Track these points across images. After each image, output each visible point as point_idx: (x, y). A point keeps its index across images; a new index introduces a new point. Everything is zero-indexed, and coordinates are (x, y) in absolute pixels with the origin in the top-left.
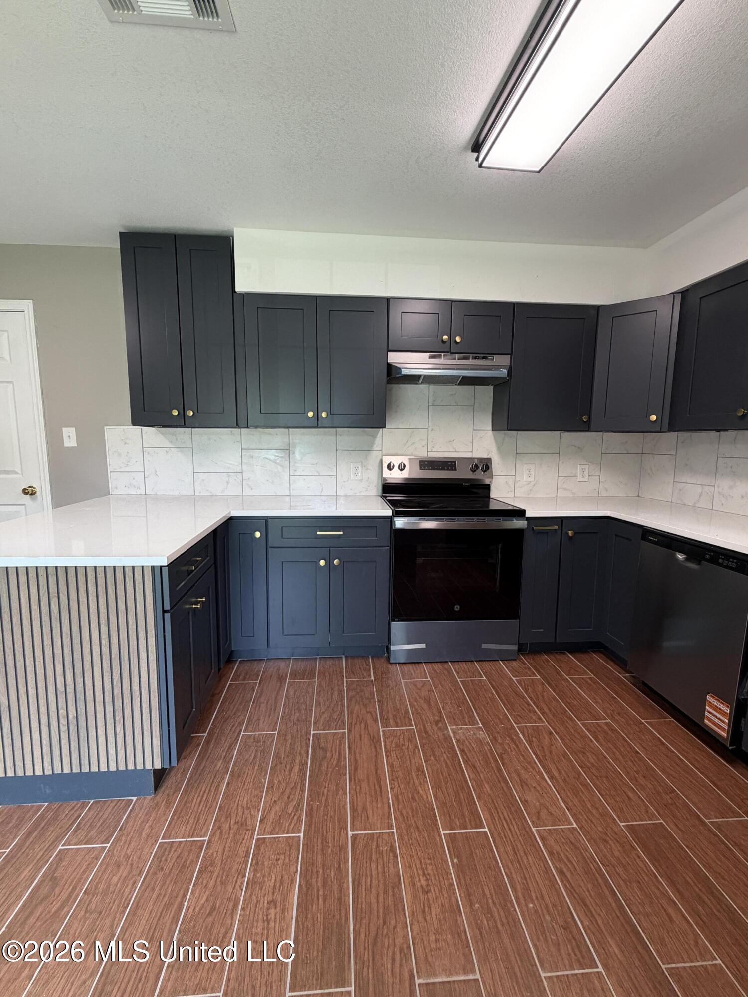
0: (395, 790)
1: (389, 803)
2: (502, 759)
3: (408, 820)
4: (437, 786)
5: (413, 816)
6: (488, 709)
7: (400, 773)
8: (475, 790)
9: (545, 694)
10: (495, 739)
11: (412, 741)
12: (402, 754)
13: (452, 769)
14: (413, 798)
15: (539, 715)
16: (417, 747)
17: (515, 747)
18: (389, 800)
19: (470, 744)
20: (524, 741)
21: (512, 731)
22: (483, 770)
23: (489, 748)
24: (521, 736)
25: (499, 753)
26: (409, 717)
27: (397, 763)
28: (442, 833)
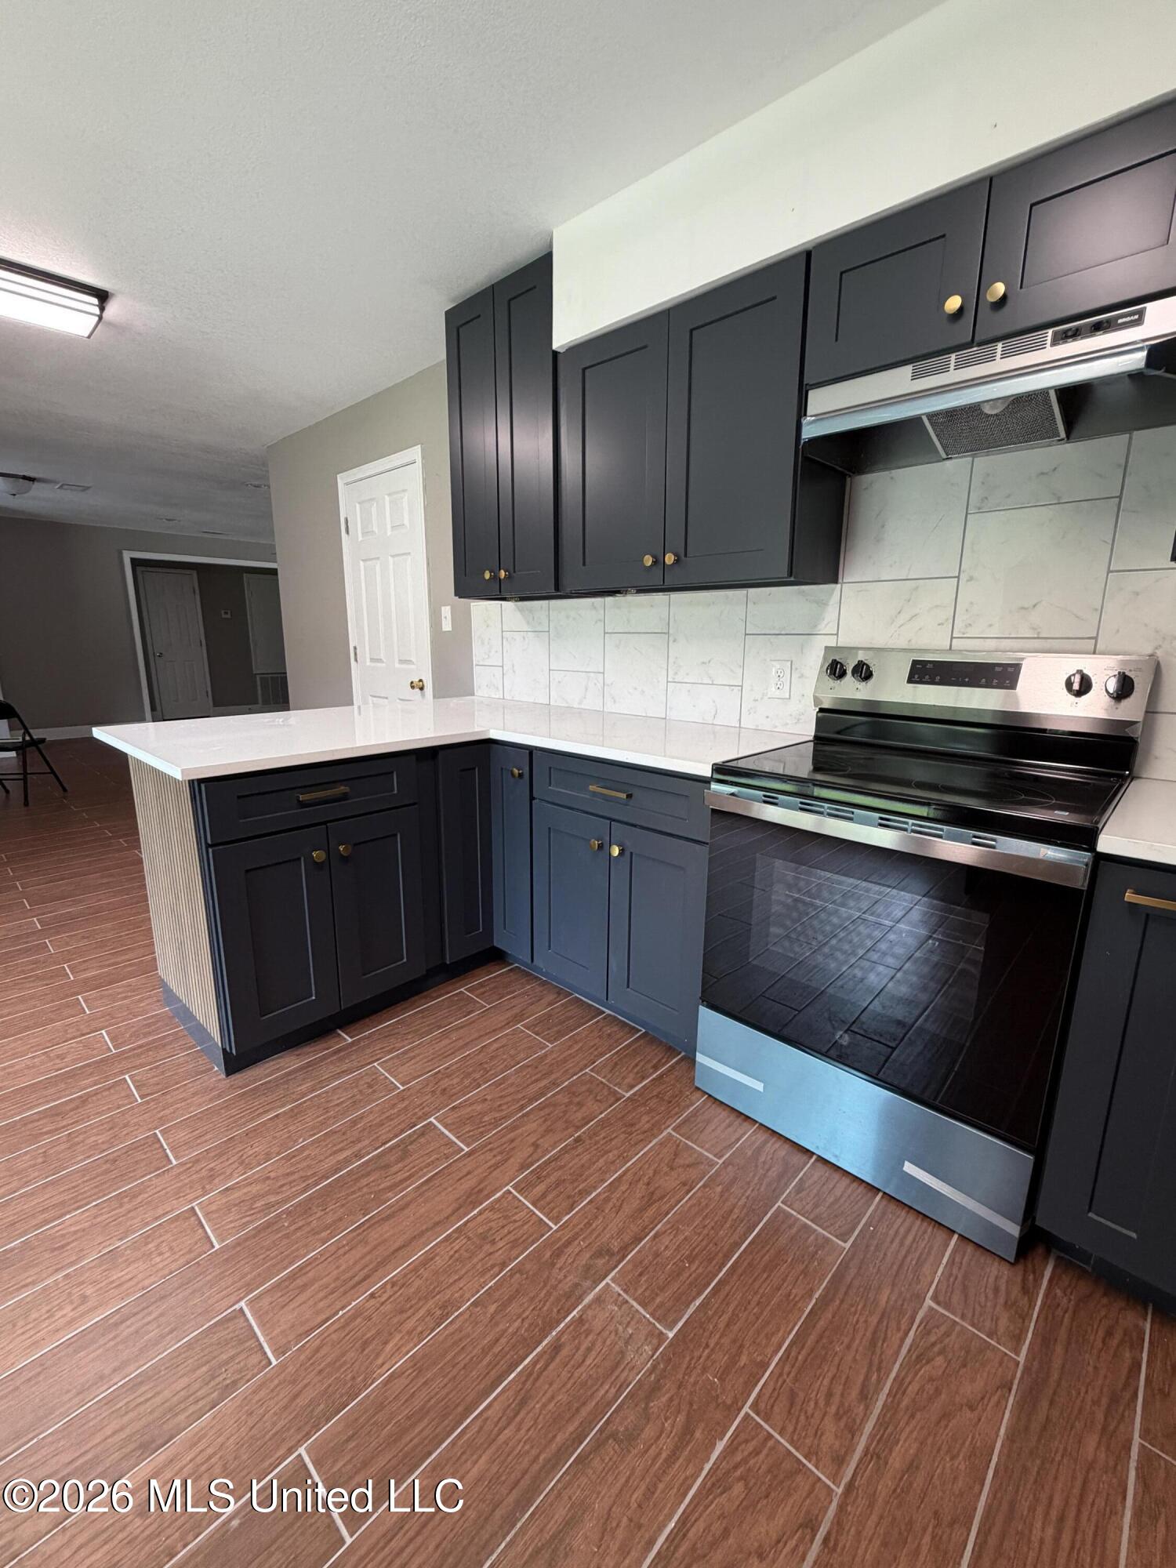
0: (372, 1302)
1: (337, 1313)
2: (598, 1444)
3: (306, 1369)
4: (418, 1365)
5: (320, 1372)
6: (743, 1316)
7: (418, 1283)
8: (453, 1443)
9: (968, 1414)
10: (655, 1389)
11: (512, 1248)
12: (466, 1255)
13: (485, 1362)
14: (366, 1344)
15: (850, 1450)
16: (504, 1265)
17: (664, 1455)
18: (342, 1308)
19: (589, 1350)
20: (707, 1467)
21: (718, 1415)
22: (528, 1423)
23: (610, 1395)
24: (720, 1446)
25: (612, 1428)
26: (574, 1202)
27: (439, 1262)
28: (302, 1450)
